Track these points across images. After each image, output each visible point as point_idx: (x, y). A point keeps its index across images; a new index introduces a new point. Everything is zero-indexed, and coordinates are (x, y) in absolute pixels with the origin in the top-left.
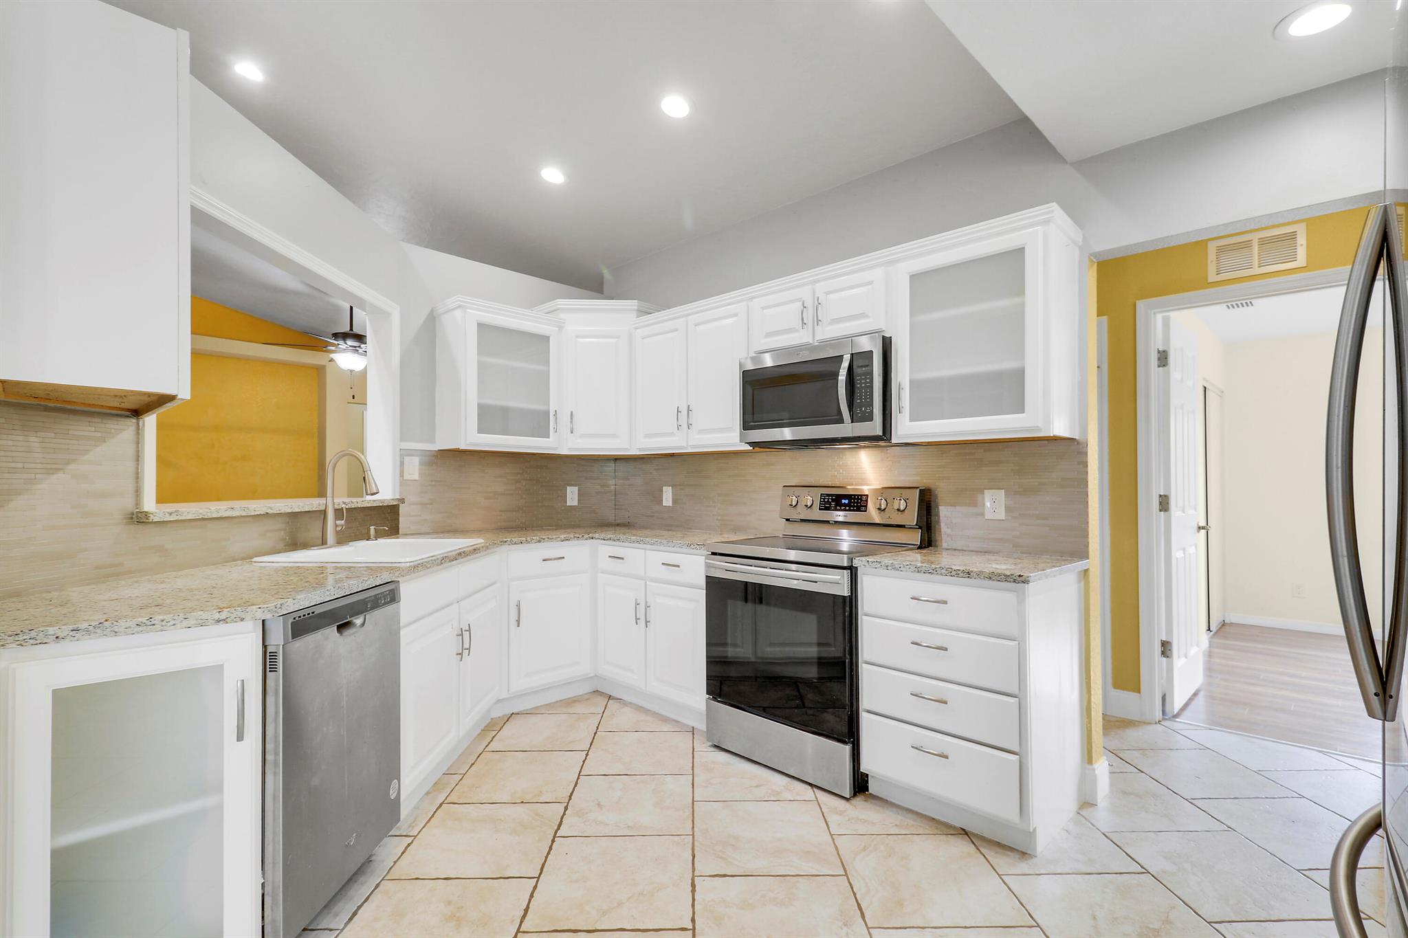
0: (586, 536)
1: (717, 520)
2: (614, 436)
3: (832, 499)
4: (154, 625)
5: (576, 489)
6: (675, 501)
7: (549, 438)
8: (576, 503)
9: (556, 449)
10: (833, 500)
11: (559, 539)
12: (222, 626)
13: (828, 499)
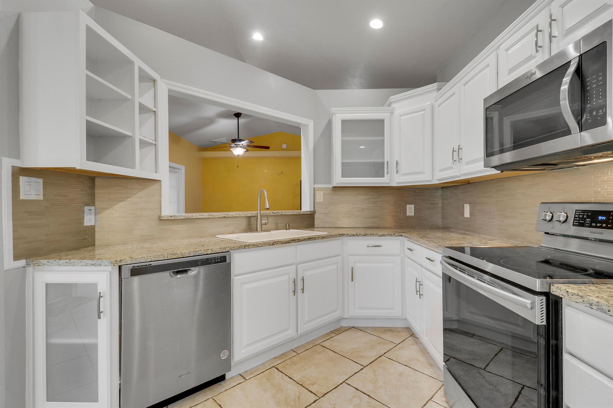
0: (397, 234)
1: (497, 229)
2: (422, 173)
3: (587, 215)
4: (71, 263)
5: (413, 206)
6: (471, 214)
7: (384, 177)
8: (413, 214)
9: (388, 183)
10: (588, 217)
11: (377, 235)
12: (93, 267)
13: (583, 215)
